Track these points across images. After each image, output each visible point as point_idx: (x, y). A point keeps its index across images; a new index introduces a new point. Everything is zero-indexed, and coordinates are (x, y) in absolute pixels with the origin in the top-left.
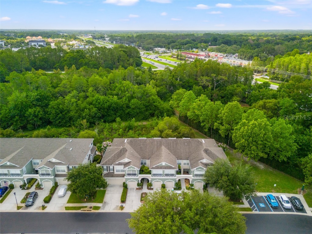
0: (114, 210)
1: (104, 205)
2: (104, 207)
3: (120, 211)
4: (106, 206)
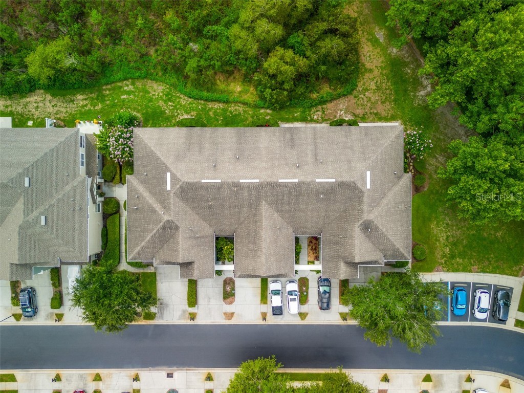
0: (179, 319)
1: (161, 310)
2: (161, 313)
3: (192, 323)
4: (165, 311)
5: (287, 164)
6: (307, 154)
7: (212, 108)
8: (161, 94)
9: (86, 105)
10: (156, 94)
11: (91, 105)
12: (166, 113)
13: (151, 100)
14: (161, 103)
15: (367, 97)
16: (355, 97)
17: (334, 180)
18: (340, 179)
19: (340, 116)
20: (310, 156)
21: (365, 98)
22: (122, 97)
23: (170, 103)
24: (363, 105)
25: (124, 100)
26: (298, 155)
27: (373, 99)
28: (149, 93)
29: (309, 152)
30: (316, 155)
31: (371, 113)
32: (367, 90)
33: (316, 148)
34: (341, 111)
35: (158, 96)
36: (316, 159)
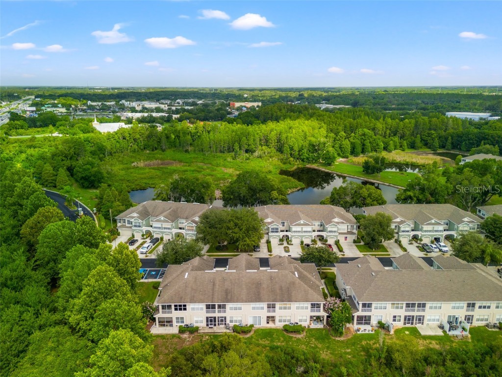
5: (231, 280)
6: (219, 286)
7: (282, 342)
8: (322, 352)
9: (374, 344)
10: (325, 352)
11: (370, 344)
12: (314, 339)
13: (328, 348)
14: (320, 346)
15: (168, 349)
16: (176, 350)
17: (206, 271)
18: (202, 272)
19: (190, 338)
20: (217, 285)
21: (169, 349)
22: (349, 350)
23: (313, 346)
24: (172, 344)
25: (348, 348)
26: (224, 285)
27: (163, 348)
28: (330, 353)
29: (217, 287)
30: (214, 285)
31: (168, 339)
32: (166, 354)
33: (213, 289)
34: (188, 341)
35: (323, 351)
36: (214, 283)
